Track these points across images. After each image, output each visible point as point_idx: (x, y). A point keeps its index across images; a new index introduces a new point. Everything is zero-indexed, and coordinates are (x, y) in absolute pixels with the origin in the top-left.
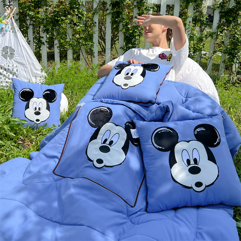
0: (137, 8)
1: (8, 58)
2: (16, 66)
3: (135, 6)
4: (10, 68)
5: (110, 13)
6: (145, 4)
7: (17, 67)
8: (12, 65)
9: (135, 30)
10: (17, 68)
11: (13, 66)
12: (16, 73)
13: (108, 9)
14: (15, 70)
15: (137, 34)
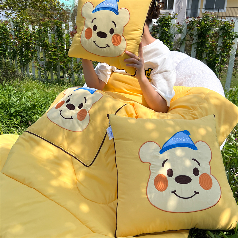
0: (222, 37)
3: (220, 36)
5: (195, 43)
6: (230, 33)
9: (217, 58)
13: (194, 40)
15: (217, 62)
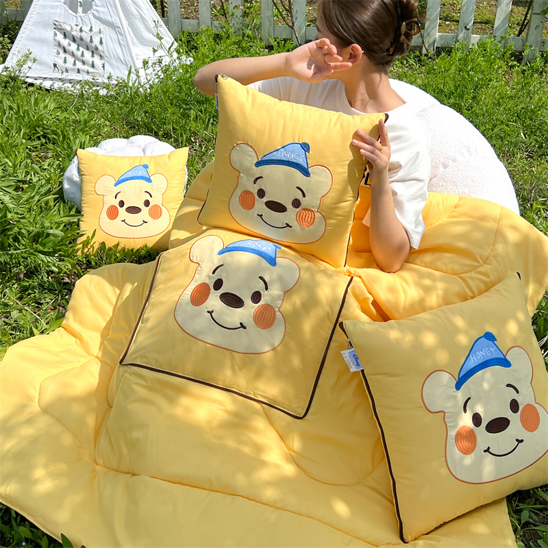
1: (80, 9)
2: (97, 30)
4: (84, 35)
7: (100, 32)
8: (89, 28)
10: (102, 35)
11: (91, 30)
12: (100, 47)
14: (96, 41)
